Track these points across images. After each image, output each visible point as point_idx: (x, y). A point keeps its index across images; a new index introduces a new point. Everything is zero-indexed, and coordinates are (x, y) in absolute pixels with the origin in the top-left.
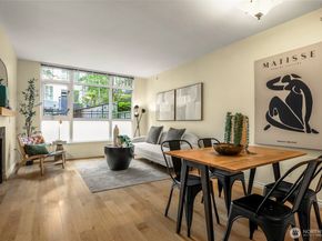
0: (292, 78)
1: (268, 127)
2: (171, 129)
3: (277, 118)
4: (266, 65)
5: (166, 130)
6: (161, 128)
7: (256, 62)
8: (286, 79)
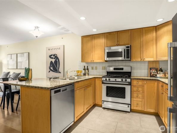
0: (55, 55)
1: (50, 71)
2: (14, 73)
3: (52, 68)
4: (49, 50)
5: (11, 74)
6: (9, 73)
7: (47, 48)
8: (54, 55)
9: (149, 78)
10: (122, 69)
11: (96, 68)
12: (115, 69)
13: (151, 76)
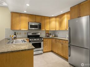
9: (46, 37)
10: (36, 34)
11: (20, 34)
12: (32, 34)
13: (47, 37)
